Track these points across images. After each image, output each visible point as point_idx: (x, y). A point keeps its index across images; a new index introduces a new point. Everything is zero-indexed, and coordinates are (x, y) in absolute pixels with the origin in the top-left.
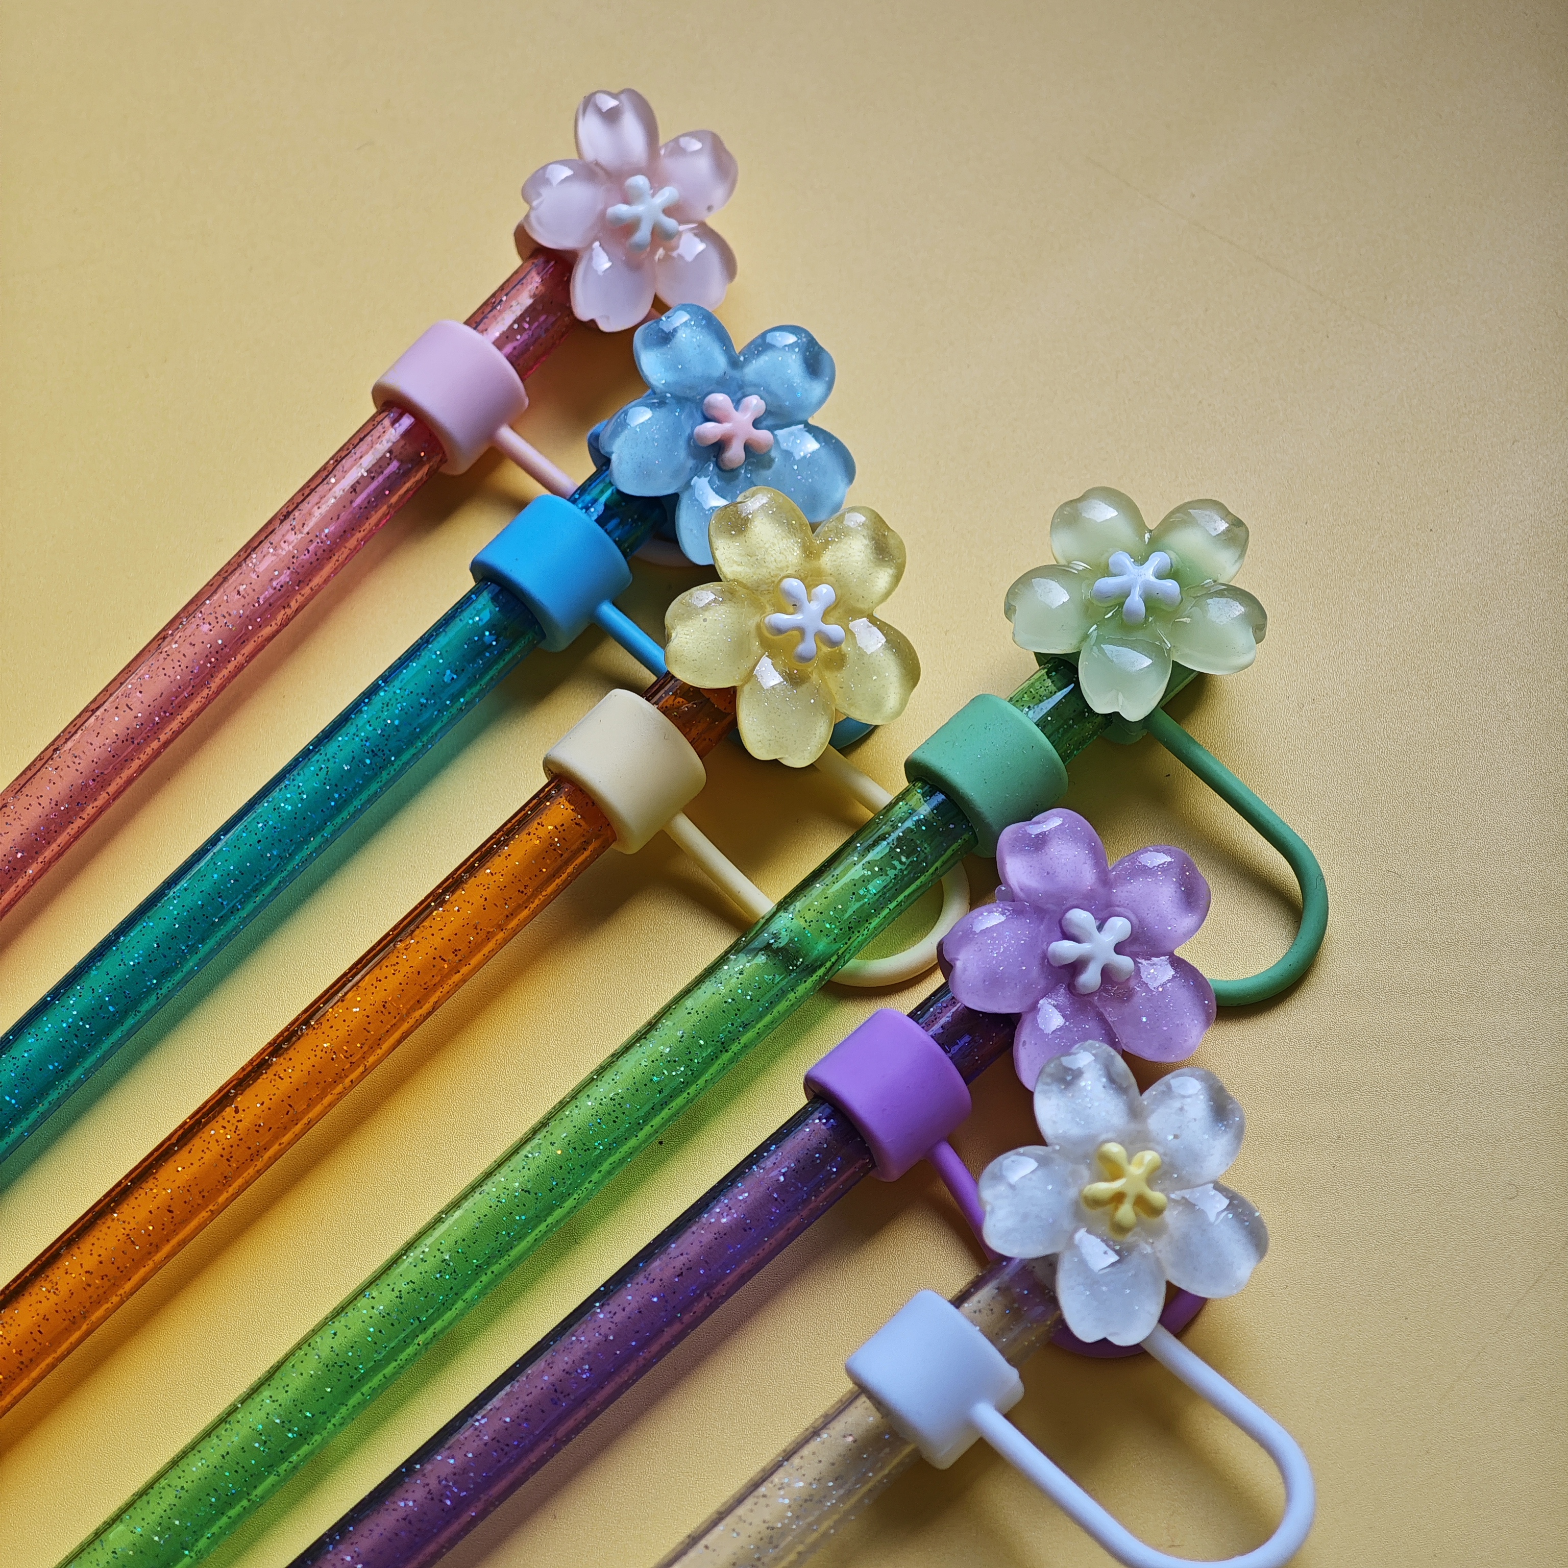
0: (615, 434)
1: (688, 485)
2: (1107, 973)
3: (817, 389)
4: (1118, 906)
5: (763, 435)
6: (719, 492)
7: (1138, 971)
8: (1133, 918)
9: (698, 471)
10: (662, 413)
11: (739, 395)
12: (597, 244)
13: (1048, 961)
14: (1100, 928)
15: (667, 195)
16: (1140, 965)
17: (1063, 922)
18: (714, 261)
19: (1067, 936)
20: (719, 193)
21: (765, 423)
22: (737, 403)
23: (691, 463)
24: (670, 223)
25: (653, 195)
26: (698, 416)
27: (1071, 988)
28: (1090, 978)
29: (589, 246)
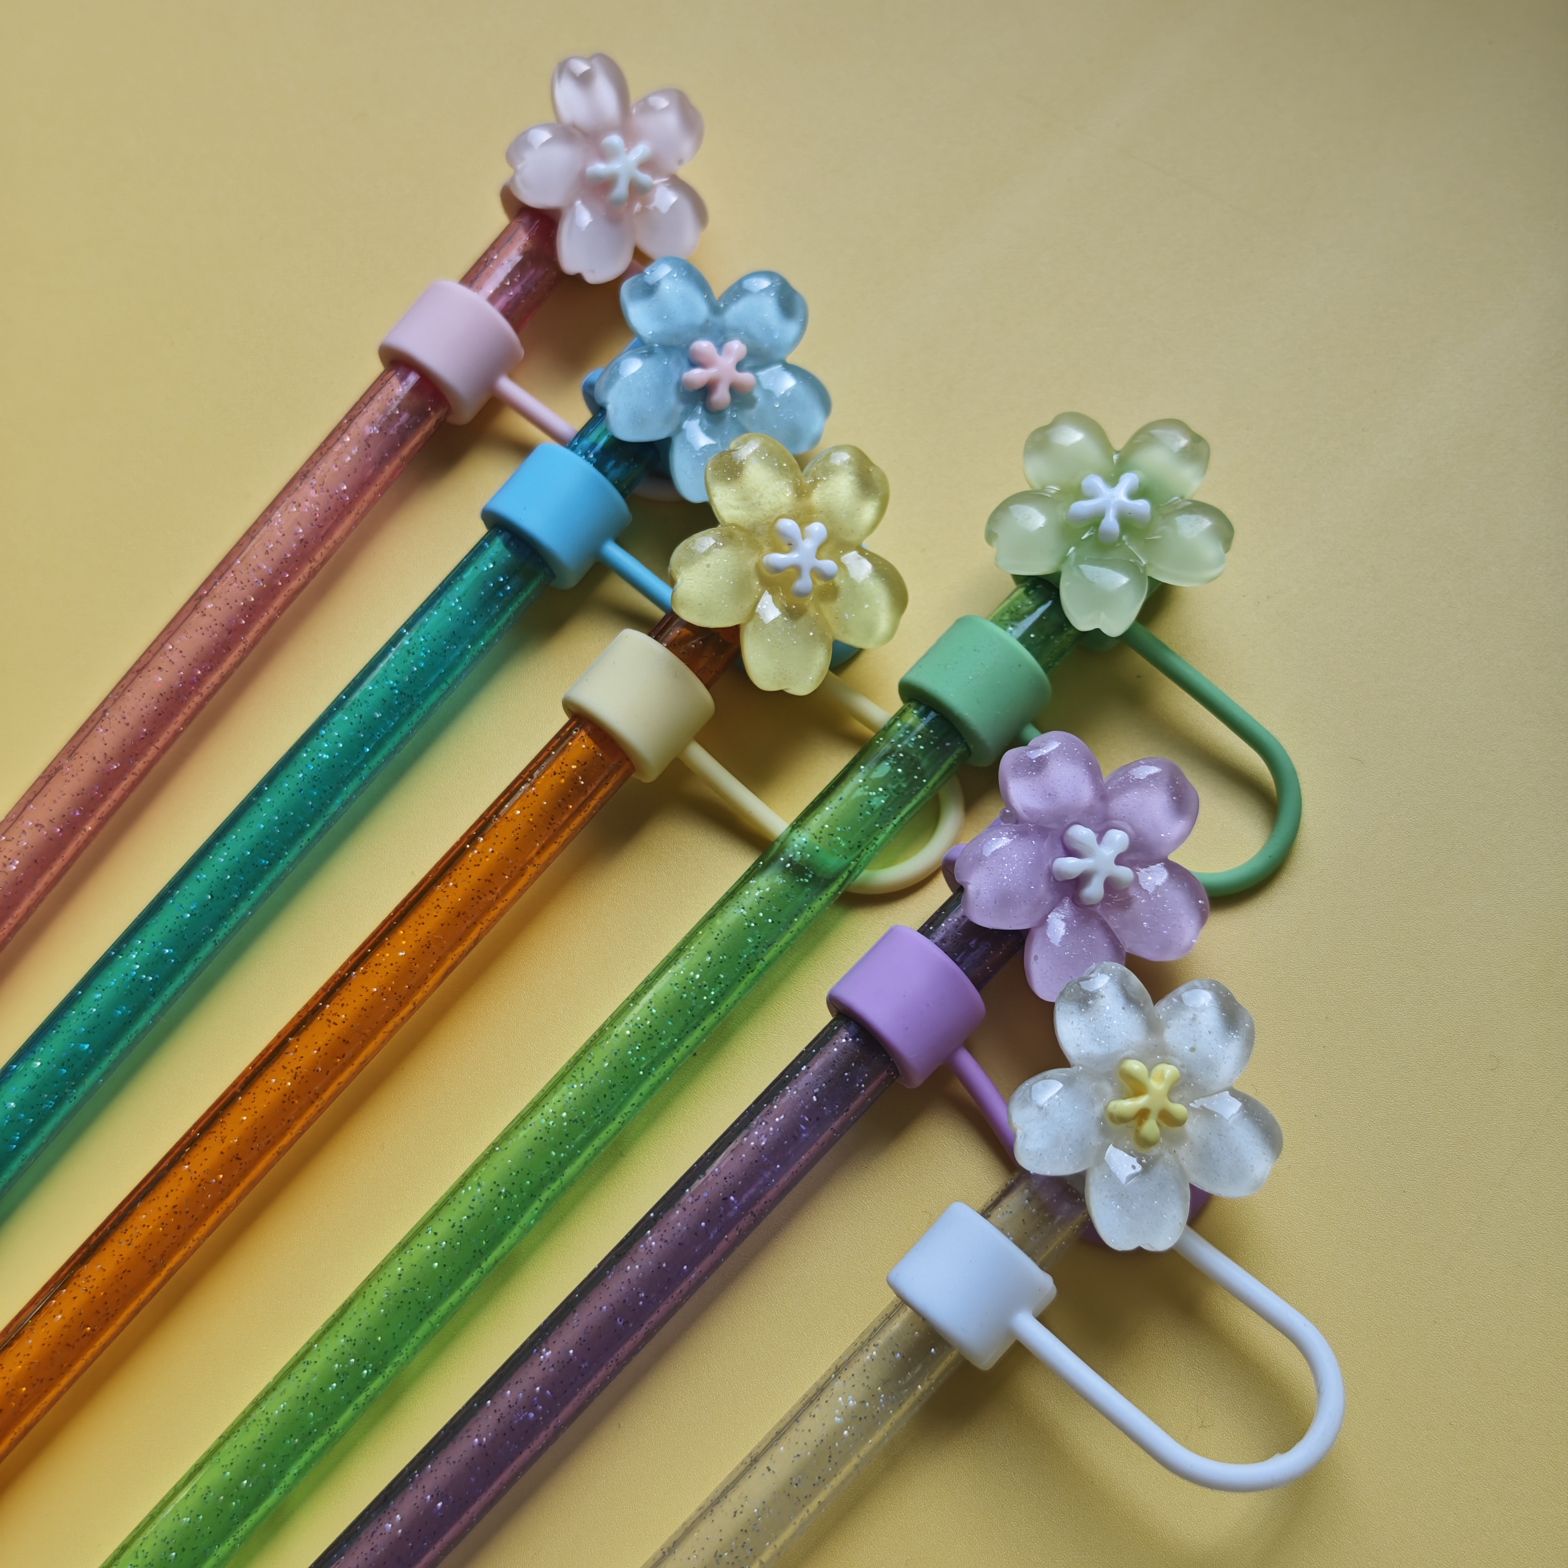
0: (609, 385)
1: (679, 429)
2: (1110, 885)
3: (792, 329)
4: (1116, 819)
5: (746, 377)
6: (709, 433)
7: (1136, 878)
8: (1129, 829)
9: (688, 414)
10: (651, 362)
11: (721, 340)
12: (578, 203)
13: (1054, 878)
14: (1099, 840)
15: (641, 150)
16: (1138, 873)
17: (1065, 839)
18: (687, 212)
19: (1070, 852)
20: (686, 146)
21: (746, 365)
22: (720, 347)
23: (681, 408)
24: (645, 178)
25: (628, 152)
26: (684, 362)
27: (1076, 901)
28: (1094, 891)
29: (571, 205)
